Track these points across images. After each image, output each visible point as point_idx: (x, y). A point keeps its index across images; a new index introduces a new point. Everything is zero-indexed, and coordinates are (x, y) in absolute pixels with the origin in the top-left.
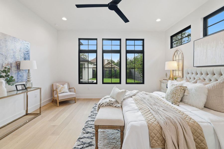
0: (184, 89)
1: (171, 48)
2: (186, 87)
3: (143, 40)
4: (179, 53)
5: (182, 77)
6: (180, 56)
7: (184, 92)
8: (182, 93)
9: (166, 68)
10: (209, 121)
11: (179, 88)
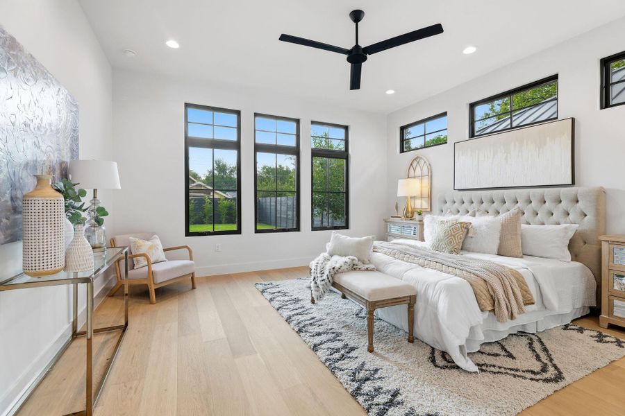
0: (466, 228)
1: (401, 152)
2: (471, 223)
3: (346, 128)
4: (422, 162)
5: (429, 210)
6: (425, 168)
7: (467, 233)
8: (464, 234)
9: (400, 193)
10: (525, 266)
11: (459, 225)
